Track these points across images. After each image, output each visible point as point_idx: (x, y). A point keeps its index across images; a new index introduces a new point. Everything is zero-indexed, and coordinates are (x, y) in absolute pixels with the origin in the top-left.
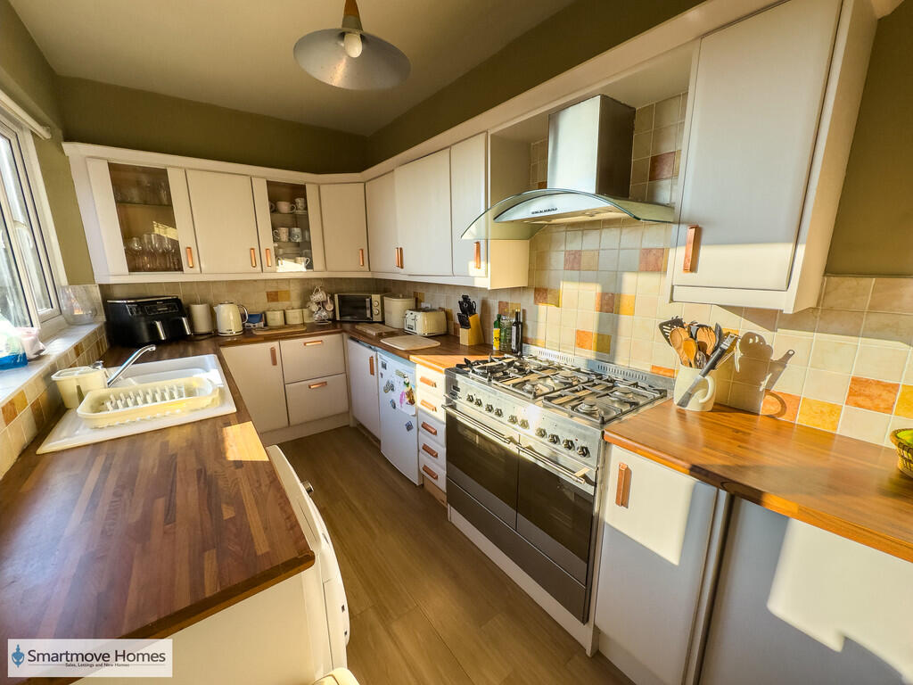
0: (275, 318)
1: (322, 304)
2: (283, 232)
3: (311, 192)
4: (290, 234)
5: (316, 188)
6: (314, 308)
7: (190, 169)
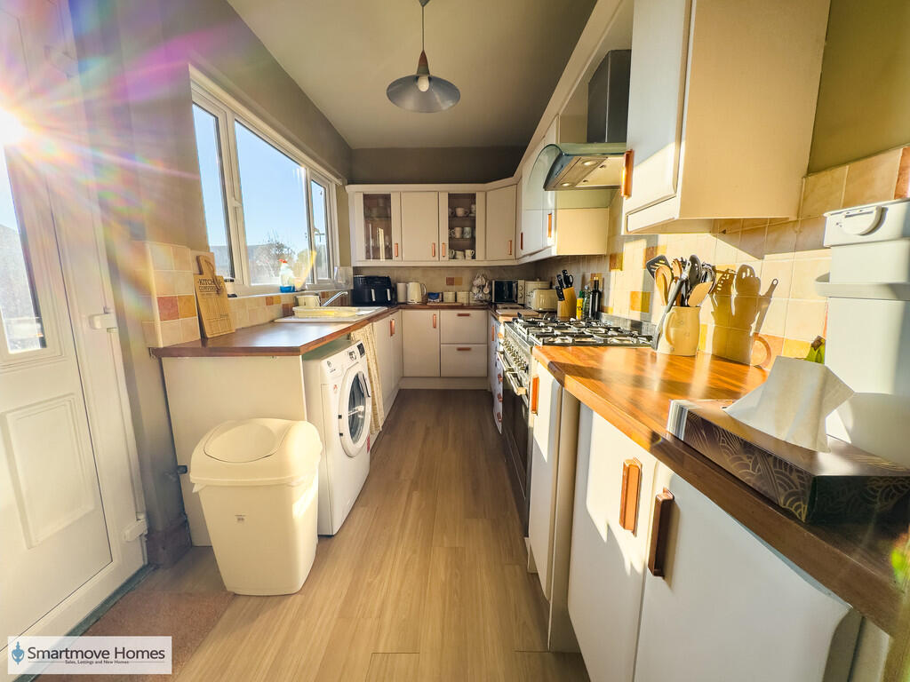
0: (449, 297)
1: (481, 287)
2: (458, 230)
3: (479, 198)
4: (463, 232)
5: (483, 194)
6: (475, 290)
7: (404, 192)
